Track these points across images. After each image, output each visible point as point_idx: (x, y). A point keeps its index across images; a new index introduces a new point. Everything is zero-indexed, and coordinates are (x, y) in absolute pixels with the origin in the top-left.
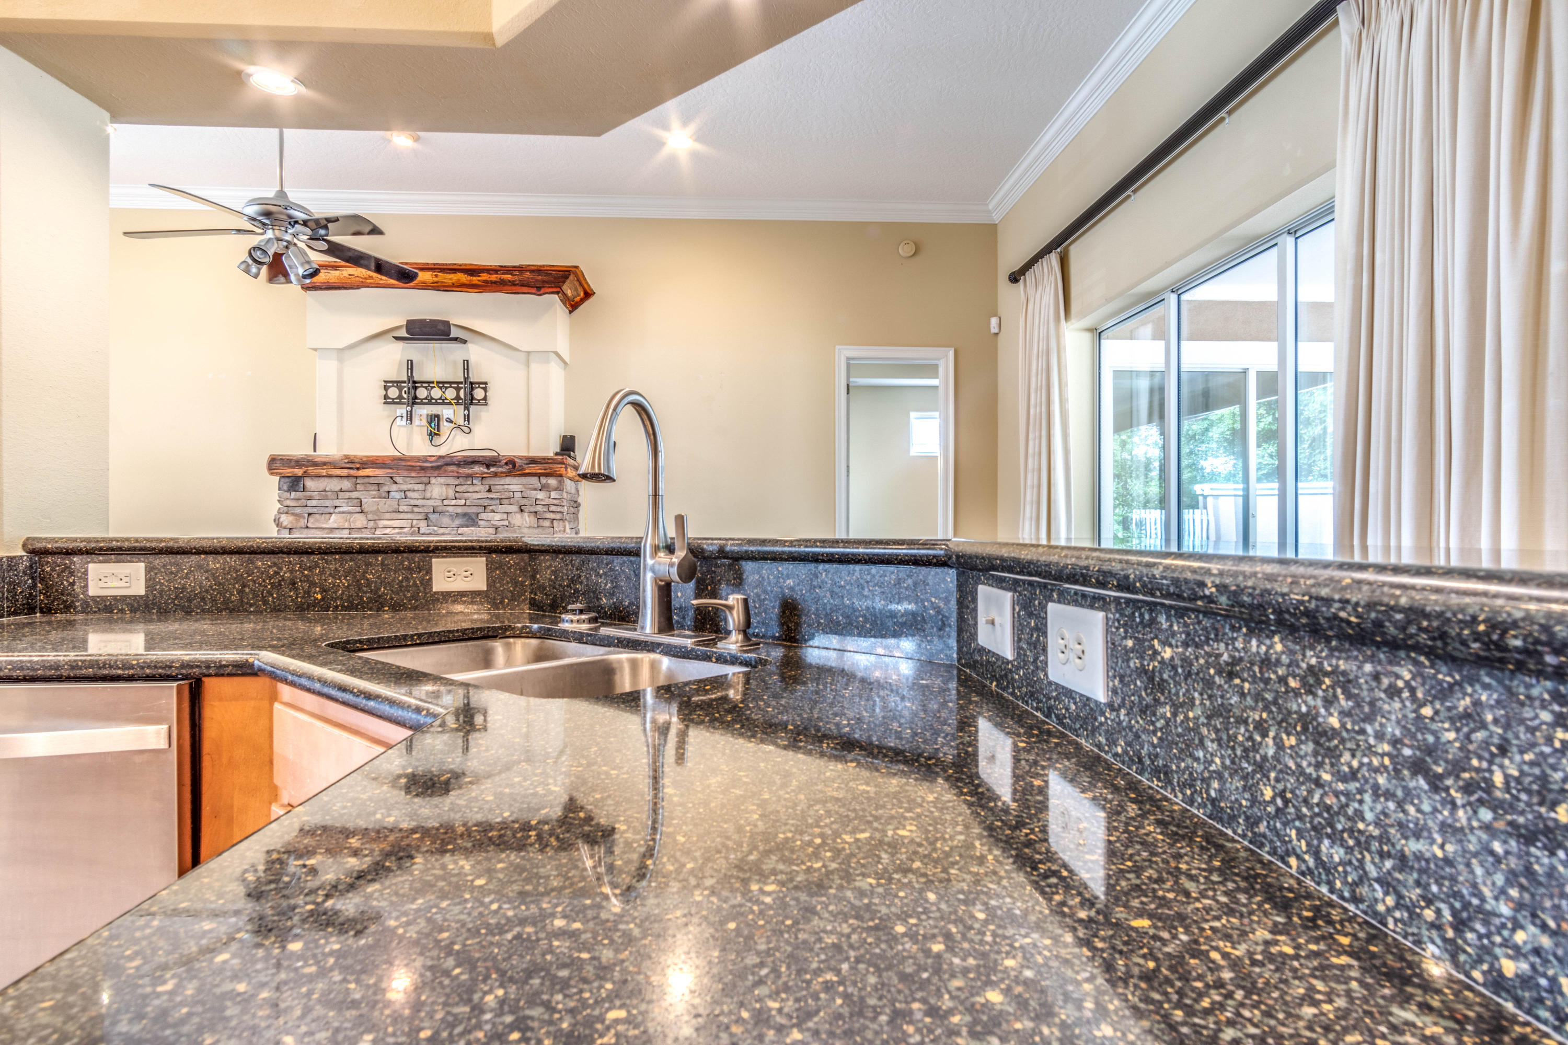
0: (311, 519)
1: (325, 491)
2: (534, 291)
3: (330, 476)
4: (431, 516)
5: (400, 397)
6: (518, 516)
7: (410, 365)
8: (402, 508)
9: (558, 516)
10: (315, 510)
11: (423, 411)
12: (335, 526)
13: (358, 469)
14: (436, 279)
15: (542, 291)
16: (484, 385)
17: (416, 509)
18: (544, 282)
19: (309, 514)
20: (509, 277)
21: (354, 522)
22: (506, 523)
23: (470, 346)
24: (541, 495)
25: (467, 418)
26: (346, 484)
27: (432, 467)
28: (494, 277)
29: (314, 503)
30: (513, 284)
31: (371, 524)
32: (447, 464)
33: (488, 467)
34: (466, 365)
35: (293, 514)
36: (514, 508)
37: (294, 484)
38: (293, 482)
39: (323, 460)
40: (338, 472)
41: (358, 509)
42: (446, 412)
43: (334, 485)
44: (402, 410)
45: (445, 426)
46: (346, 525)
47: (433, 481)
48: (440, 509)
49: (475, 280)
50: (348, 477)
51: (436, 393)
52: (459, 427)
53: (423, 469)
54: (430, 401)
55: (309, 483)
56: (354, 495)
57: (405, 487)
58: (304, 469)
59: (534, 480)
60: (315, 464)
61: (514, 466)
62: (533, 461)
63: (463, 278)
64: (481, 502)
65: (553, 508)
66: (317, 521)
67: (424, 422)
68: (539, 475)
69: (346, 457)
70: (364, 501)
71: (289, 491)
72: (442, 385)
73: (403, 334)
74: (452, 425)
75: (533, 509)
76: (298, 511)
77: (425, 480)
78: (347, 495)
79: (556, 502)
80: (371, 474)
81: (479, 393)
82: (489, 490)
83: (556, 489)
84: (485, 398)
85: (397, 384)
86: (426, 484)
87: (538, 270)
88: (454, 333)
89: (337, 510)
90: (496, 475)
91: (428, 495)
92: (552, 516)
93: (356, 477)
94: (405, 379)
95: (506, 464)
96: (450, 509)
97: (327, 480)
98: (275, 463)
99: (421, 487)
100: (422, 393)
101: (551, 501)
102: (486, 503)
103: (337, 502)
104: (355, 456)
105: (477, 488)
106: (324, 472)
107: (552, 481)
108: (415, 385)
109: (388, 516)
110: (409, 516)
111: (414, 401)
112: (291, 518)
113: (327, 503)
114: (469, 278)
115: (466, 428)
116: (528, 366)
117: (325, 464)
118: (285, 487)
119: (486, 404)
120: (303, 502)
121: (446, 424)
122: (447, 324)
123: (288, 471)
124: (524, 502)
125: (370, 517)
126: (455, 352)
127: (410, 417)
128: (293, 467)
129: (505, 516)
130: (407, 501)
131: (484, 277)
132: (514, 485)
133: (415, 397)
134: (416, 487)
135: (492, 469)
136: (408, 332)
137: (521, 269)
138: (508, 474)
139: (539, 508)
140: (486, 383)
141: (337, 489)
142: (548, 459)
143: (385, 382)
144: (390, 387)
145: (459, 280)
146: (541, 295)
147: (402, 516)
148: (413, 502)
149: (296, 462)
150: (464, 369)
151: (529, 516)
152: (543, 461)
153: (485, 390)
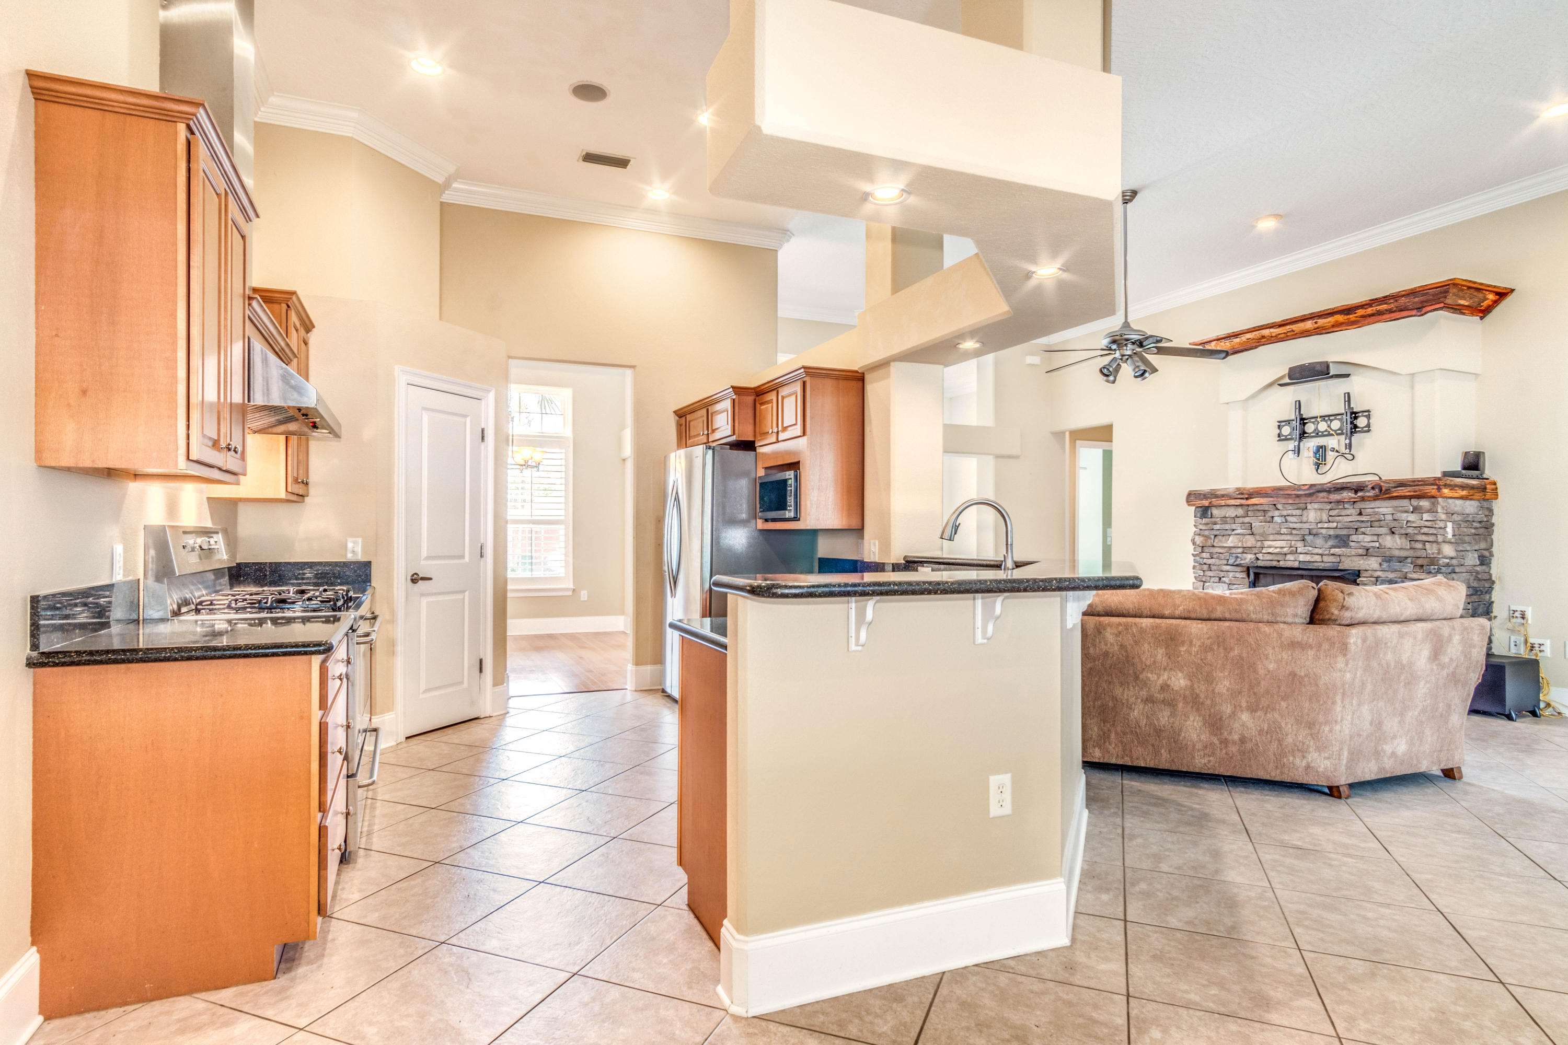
0: (1216, 540)
1: (1225, 517)
2: (1414, 312)
3: (1229, 506)
4: (1309, 538)
5: (1291, 433)
6: (1389, 538)
7: (1299, 405)
8: (1284, 531)
9: (1431, 538)
10: (1218, 533)
11: (1310, 444)
12: (1232, 545)
13: (1247, 499)
14: (1316, 326)
15: (1424, 310)
16: (1368, 413)
17: (1294, 532)
18: (1422, 302)
19: (1215, 536)
20: (1385, 307)
21: (1246, 543)
22: (1377, 545)
23: (1352, 378)
24: (1412, 517)
25: (1349, 446)
26: (1240, 512)
27: (1305, 495)
28: (1370, 311)
29: (1217, 527)
30: (1391, 311)
31: (1259, 544)
32: (1319, 491)
33: (1356, 492)
34: (1348, 397)
35: (1203, 536)
36: (1384, 530)
37: (1204, 512)
38: (1203, 511)
39: (1222, 493)
40: (1233, 502)
41: (1249, 532)
42: (1332, 442)
43: (1231, 512)
44: (1291, 445)
45: (1330, 455)
46: (1240, 545)
47: (1309, 506)
48: (1314, 532)
49: (1352, 317)
50: (1241, 505)
51: (1322, 426)
52: (1342, 456)
53: (1298, 496)
54: (1317, 434)
55: (1215, 512)
56: (1247, 520)
57: (1285, 513)
58: (1209, 501)
59: (1405, 502)
60: (1216, 496)
61: (1381, 490)
62: (1402, 484)
63: (1340, 318)
64: (1351, 524)
65: (1425, 530)
66: (1220, 541)
67: (1311, 454)
68: (1410, 498)
69: (1238, 489)
70: (1253, 525)
71: (1201, 518)
72: (1326, 418)
73: (1287, 380)
74: (1338, 454)
75: (1404, 532)
76: (1207, 533)
77: (1302, 506)
78: (1241, 520)
79: (1428, 524)
80: (1257, 502)
81: (1361, 422)
82: (1360, 514)
83: (1429, 511)
84: (1368, 425)
85: (1288, 422)
86: (1303, 510)
87: (1412, 293)
88: (1333, 371)
89: (1233, 533)
90: (1363, 499)
91: (1304, 519)
92: (1424, 538)
93: (1248, 505)
94: (1293, 417)
95: (1373, 488)
96: (1324, 531)
97: (1227, 508)
98: (1192, 497)
99: (1298, 512)
100: (1310, 428)
101: (1423, 523)
102: (1356, 525)
103: (1234, 526)
104: (1244, 489)
105: (1348, 512)
106: (1223, 503)
107: (1425, 503)
108: (1303, 421)
109: (1271, 537)
110: (1288, 537)
111: (1303, 435)
112: (1202, 539)
113: (1227, 527)
114: (1346, 317)
115: (1348, 453)
116: (1412, 387)
117: (1223, 496)
118: (1199, 515)
119: (1369, 431)
120: (1211, 526)
121: (1331, 453)
122: (1327, 365)
123: (1199, 503)
124: (1395, 524)
125: (1257, 538)
126: (1338, 388)
127: (1297, 451)
128: (1202, 500)
129: (1375, 538)
130: (1286, 525)
131: (1360, 312)
132: (1384, 508)
133: (1304, 433)
134: (1295, 512)
135: (1360, 494)
136: (1290, 378)
137: (1395, 297)
138: (1376, 498)
139: (1410, 530)
140: (1369, 411)
141: (1233, 515)
142: (1419, 481)
143: (1279, 422)
144: (1284, 426)
145: (1337, 321)
146: (1422, 315)
147: (1283, 537)
148: (1292, 525)
149: (1205, 495)
150: (1345, 401)
151: (1400, 538)
152: (1411, 484)
153: (1368, 417)
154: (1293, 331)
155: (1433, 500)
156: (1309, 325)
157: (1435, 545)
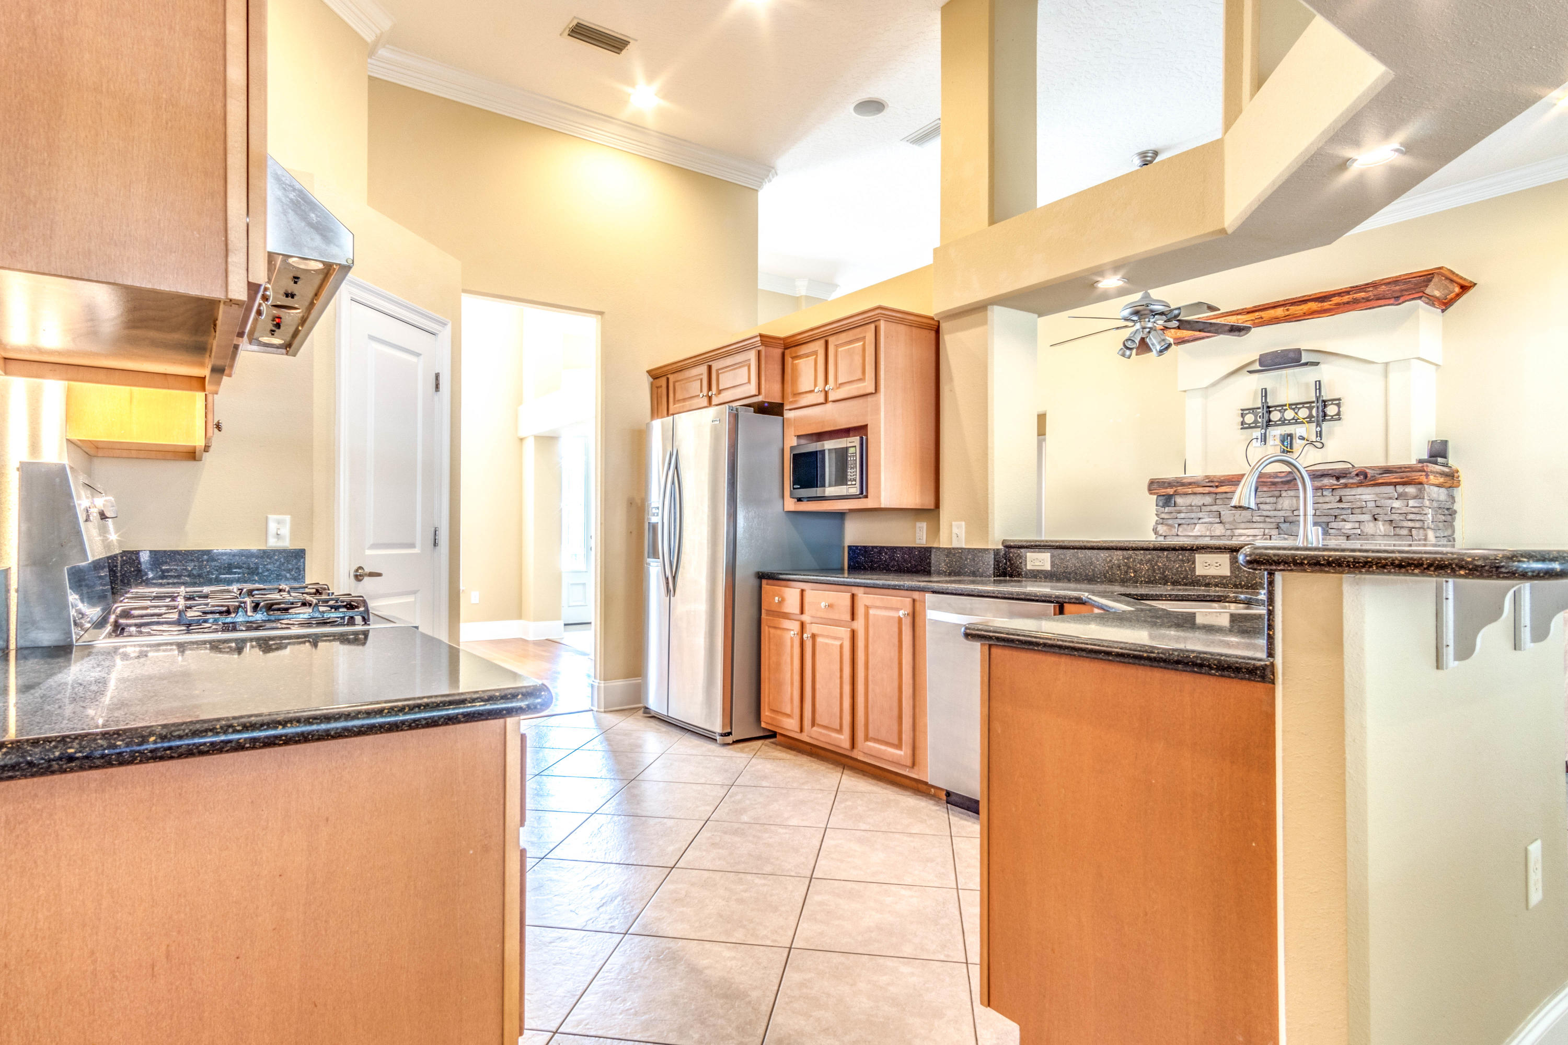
0: (1180, 529)
1: (1191, 506)
2: (1392, 301)
3: (1195, 494)
4: (1283, 526)
5: (1256, 422)
6: (1371, 524)
7: (1265, 393)
8: (1256, 519)
9: (1418, 525)
10: (1183, 521)
11: (1276, 432)
12: (1199, 534)
13: (1217, 487)
14: (1287, 313)
15: (1402, 299)
16: (1338, 402)
17: (1268, 520)
18: (1402, 291)
19: (1179, 525)
20: (1362, 295)
21: (1214, 531)
22: (1359, 531)
23: (1322, 366)
24: (1397, 504)
25: (1319, 434)
26: (1208, 500)
27: (1282, 483)
28: (1346, 298)
29: (1182, 515)
30: (1368, 300)
31: (1229, 532)
33: (1338, 478)
34: (1318, 385)
35: (1167, 525)
36: (1367, 517)
37: (1167, 501)
38: (1166, 499)
39: (1189, 481)
40: (1201, 490)
41: (1218, 520)
42: (1299, 430)
43: (1198, 501)
44: (1257, 433)
45: (1298, 444)
46: (1208, 534)
47: (1284, 494)
48: (1291, 519)
49: (1326, 305)
50: (1209, 493)
51: (1289, 414)
52: (1312, 443)
53: (1274, 484)
54: (1283, 422)
55: (1179, 500)
56: (1215, 508)
58: (1175, 489)
59: (1390, 489)
60: (1183, 485)
61: (1366, 477)
62: (1387, 471)
63: (1314, 306)
64: (1332, 512)
65: (1410, 517)
66: (1185, 530)
67: (1278, 442)
68: (1395, 484)
69: (1207, 477)
70: (1222, 513)
71: (1164, 506)
72: (1295, 406)
73: (1257, 367)
74: (1305, 442)
75: (1387, 518)
76: (1170, 522)
77: (1277, 493)
78: (1209, 508)
79: (1414, 510)
80: (1227, 490)
81: (1331, 410)
82: (1340, 501)
83: (1415, 498)
84: (1339, 414)
85: (1252, 410)
86: (1277, 497)
87: (1395, 281)
88: (1305, 358)
89: (1200, 521)
90: (1346, 486)
91: (1279, 507)
92: (1410, 524)
93: (1216, 494)
94: (1260, 405)
95: (1357, 475)
97: (1192, 497)
98: (1154, 485)
99: (1273, 500)
100: (1275, 416)
101: (1409, 510)
102: (1337, 512)
103: (1200, 515)
104: (1215, 476)
105: (1327, 499)
106: (1190, 491)
107: (1411, 490)
108: (1269, 409)
109: (1243, 525)
110: (1261, 525)
111: (1269, 423)
112: (1165, 528)
113: (1193, 515)
114: (1320, 305)
115: (1319, 442)
116: (1386, 376)
117: (1190, 484)
118: (1161, 504)
119: (1339, 419)
120: (1174, 515)
121: (1298, 441)
122: (1298, 352)
123: (1163, 491)
124: (1378, 510)
125: (1227, 526)
126: (1308, 375)
127: (1264, 439)
128: (1166, 488)
129: (1357, 525)
130: (1259, 513)
131: (1336, 300)
132: (1367, 495)
133: (1270, 421)
134: (1268, 500)
135: (1342, 481)
136: (1261, 365)
137: (1375, 285)
138: (1360, 484)
139: (1394, 517)
140: (1339, 399)
141: (1200, 503)
142: (1405, 468)
143: (1242, 410)
144: (1247, 414)
145: (1310, 309)
146: (1400, 304)
147: (1255, 525)
148: (1265, 513)
149: (1169, 483)
150: (1316, 389)
151: (1383, 525)
152: (1399, 470)
153: (1339, 405)
154: (1262, 318)
155: (1419, 486)
156: (1280, 312)
157: (1421, 531)
